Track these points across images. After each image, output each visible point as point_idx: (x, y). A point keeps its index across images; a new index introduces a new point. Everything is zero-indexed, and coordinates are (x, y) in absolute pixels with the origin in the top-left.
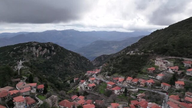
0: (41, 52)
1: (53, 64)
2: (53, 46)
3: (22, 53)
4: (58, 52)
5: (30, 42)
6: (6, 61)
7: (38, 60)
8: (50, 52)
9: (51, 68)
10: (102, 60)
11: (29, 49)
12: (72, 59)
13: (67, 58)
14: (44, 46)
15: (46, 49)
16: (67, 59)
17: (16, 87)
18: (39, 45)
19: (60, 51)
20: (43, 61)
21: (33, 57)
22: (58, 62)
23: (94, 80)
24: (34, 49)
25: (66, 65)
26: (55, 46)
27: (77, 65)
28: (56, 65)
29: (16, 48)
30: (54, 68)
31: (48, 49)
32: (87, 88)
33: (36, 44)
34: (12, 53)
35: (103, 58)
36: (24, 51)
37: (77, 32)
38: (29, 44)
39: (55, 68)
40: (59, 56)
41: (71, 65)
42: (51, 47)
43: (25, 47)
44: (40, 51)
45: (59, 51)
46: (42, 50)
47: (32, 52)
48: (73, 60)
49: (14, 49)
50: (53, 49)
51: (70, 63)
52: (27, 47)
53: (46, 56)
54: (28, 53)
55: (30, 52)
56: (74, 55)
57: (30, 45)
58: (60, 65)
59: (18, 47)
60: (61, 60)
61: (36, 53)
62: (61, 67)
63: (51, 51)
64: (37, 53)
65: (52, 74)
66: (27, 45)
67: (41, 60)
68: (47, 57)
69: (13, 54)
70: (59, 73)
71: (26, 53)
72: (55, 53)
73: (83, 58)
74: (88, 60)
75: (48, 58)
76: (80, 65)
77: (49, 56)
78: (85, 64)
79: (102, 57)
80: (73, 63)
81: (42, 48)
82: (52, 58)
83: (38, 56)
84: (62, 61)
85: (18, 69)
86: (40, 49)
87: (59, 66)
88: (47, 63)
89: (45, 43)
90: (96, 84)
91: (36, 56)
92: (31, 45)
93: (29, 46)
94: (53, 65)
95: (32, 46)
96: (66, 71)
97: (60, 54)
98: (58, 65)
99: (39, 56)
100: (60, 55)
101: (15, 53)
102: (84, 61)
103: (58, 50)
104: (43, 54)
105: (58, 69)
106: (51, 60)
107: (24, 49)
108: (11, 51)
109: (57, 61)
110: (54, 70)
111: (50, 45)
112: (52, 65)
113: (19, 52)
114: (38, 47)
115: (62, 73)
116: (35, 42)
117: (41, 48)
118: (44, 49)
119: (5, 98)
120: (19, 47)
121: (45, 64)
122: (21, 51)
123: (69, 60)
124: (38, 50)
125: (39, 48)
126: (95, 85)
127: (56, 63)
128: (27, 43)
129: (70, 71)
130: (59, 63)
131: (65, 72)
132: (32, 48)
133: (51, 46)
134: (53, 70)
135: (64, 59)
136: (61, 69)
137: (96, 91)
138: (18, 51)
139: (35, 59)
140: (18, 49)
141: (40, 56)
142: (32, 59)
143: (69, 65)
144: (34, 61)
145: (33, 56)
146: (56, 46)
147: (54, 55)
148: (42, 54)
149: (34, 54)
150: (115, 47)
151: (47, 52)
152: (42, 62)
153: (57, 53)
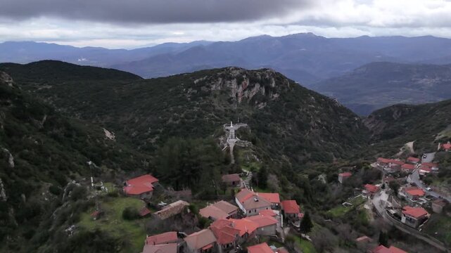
0: (246, 92)
1: (272, 121)
2: (273, 79)
3: (210, 91)
4: (285, 93)
5: (226, 68)
6: (180, 107)
7: (240, 111)
8: (267, 92)
9: (267, 132)
10: (393, 119)
11: (224, 83)
12: (317, 112)
13: (304, 110)
14: (253, 77)
15: (257, 86)
16: (303, 112)
17: (237, 200)
18: (244, 77)
19: (289, 91)
20: (251, 113)
21: (231, 103)
22: (283, 117)
23: (422, 197)
24: (234, 84)
25: (302, 127)
26: (277, 78)
27: (327, 127)
28: (279, 124)
29: (197, 80)
30: (273, 132)
31: (261, 86)
32: (397, 217)
33: (238, 73)
34: (190, 90)
35: (398, 113)
36: (214, 87)
37: (321, 40)
38: (224, 72)
39: (276, 133)
40: (285, 104)
41: (313, 128)
42: (269, 81)
43: (216, 78)
44: (245, 90)
45: (286, 90)
46: (250, 88)
47: (229, 90)
48: (318, 115)
49: (195, 82)
50: (273, 85)
51: (312, 123)
52: (220, 79)
53: (256, 102)
54: (222, 92)
55: (226, 91)
56: (320, 103)
57: (225, 74)
58: (286, 126)
59: (201, 79)
60: (290, 112)
61: (237, 95)
62: (289, 130)
63: (268, 89)
64: (239, 95)
65: (269, 146)
66: (219, 74)
67: (247, 111)
68: (258, 103)
69: (193, 94)
70: (284, 145)
71: (218, 93)
72: (276, 96)
73: (344, 111)
74: (357, 116)
75: (261, 106)
76: (334, 128)
77: (264, 101)
78: (348, 126)
79: (393, 110)
80: (319, 124)
81: (251, 82)
82: (269, 107)
83: (240, 101)
84: (292, 117)
85: (228, 145)
86: (246, 84)
87: (285, 128)
88: (259, 119)
89: (257, 71)
90: (430, 210)
91: (237, 102)
92: (228, 74)
93: (223, 76)
94: (273, 123)
95: (231, 78)
96: (301, 142)
97: (287, 98)
98: (283, 126)
99: (242, 100)
100: (289, 101)
101: (196, 91)
102: (346, 118)
103: (283, 88)
104: (251, 96)
105: (283, 136)
106: (267, 111)
107: (213, 84)
108: (189, 87)
109: (280, 116)
110: (272, 137)
111: (267, 76)
112: (269, 125)
113: (204, 89)
114: (243, 80)
115: (291, 145)
116: (236, 69)
117: (248, 84)
118: (254, 86)
119: (230, 245)
120: (204, 78)
121: (254, 120)
122: (208, 87)
123: (308, 116)
124: (241, 88)
125: (243, 83)
126: (428, 215)
127: (279, 121)
128: (219, 70)
129: (311, 143)
130: (285, 120)
131: (298, 143)
132: (229, 82)
133: (270, 79)
134: (270, 135)
135: (297, 111)
136: (290, 134)
137: (434, 236)
138: (202, 88)
139: (235, 107)
140: (202, 84)
141: (244, 100)
142: (228, 108)
143: (309, 126)
144: (232, 112)
145: (230, 101)
146: (280, 78)
147: (274, 101)
148: (249, 97)
149: (234, 95)
150: (427, 82)
151: (260, 92)
152: (248, 114)
153: (282, 95)
